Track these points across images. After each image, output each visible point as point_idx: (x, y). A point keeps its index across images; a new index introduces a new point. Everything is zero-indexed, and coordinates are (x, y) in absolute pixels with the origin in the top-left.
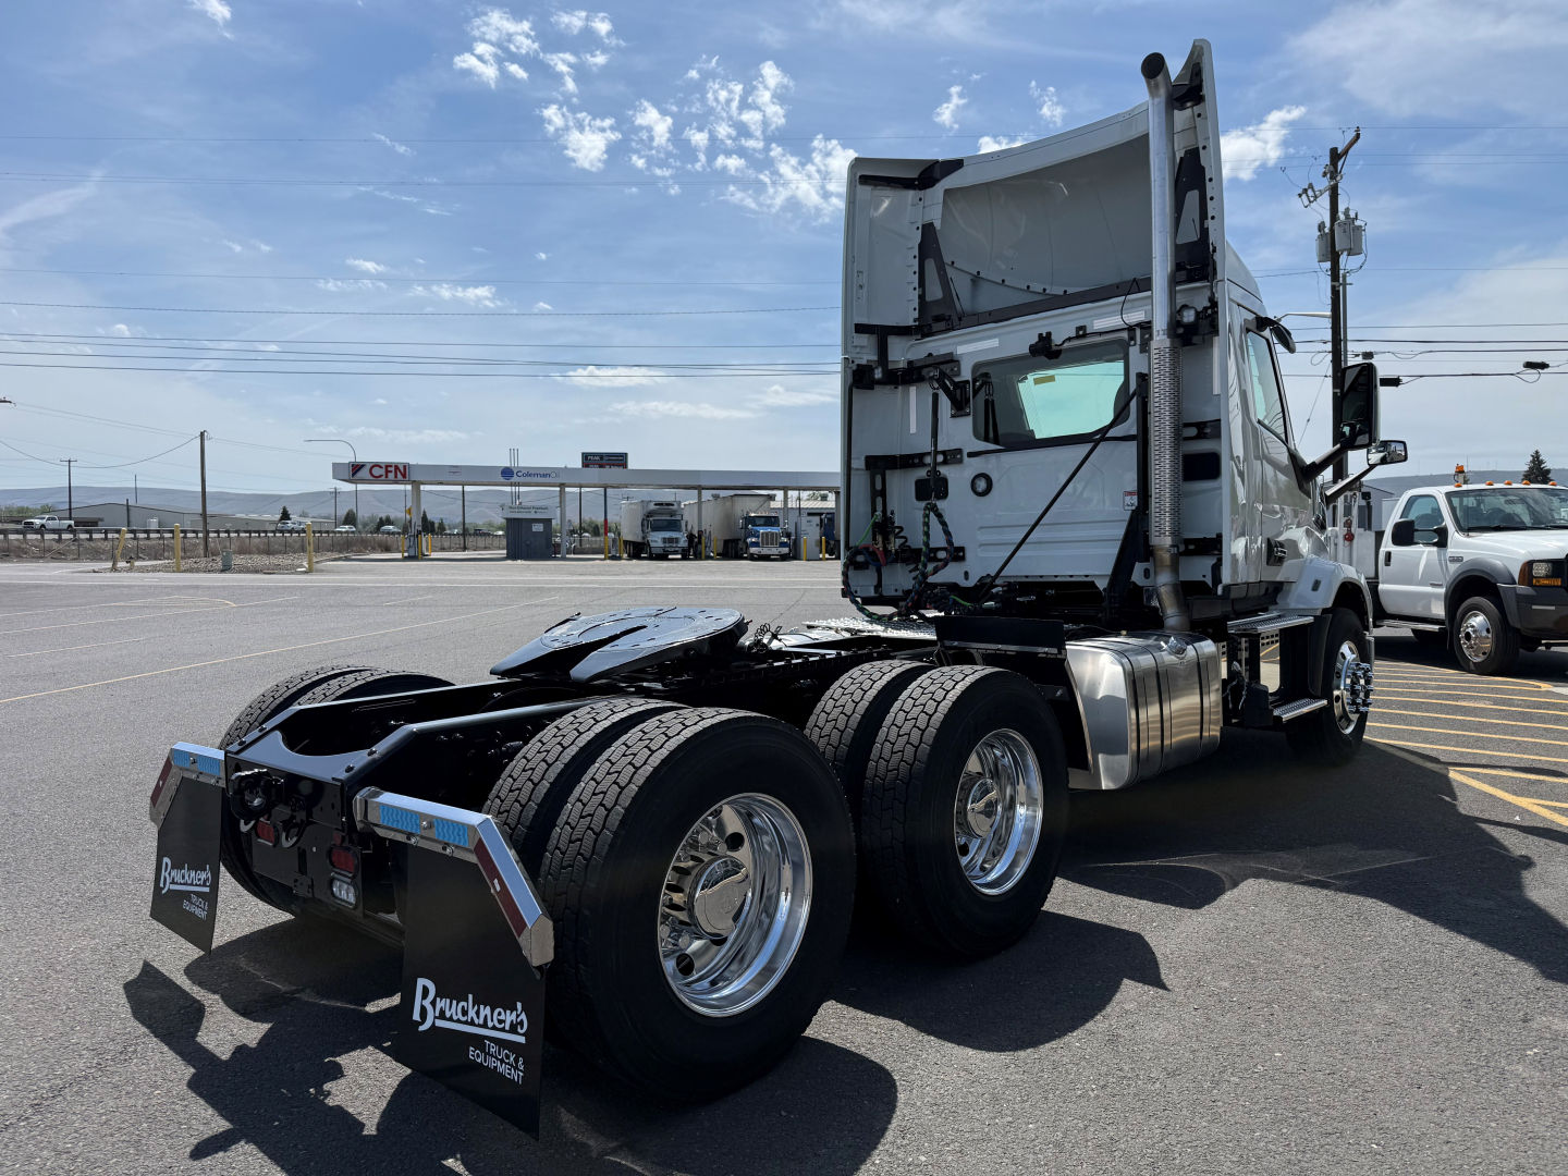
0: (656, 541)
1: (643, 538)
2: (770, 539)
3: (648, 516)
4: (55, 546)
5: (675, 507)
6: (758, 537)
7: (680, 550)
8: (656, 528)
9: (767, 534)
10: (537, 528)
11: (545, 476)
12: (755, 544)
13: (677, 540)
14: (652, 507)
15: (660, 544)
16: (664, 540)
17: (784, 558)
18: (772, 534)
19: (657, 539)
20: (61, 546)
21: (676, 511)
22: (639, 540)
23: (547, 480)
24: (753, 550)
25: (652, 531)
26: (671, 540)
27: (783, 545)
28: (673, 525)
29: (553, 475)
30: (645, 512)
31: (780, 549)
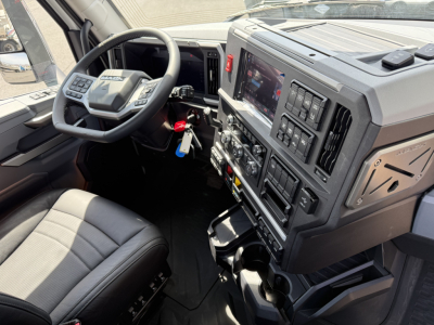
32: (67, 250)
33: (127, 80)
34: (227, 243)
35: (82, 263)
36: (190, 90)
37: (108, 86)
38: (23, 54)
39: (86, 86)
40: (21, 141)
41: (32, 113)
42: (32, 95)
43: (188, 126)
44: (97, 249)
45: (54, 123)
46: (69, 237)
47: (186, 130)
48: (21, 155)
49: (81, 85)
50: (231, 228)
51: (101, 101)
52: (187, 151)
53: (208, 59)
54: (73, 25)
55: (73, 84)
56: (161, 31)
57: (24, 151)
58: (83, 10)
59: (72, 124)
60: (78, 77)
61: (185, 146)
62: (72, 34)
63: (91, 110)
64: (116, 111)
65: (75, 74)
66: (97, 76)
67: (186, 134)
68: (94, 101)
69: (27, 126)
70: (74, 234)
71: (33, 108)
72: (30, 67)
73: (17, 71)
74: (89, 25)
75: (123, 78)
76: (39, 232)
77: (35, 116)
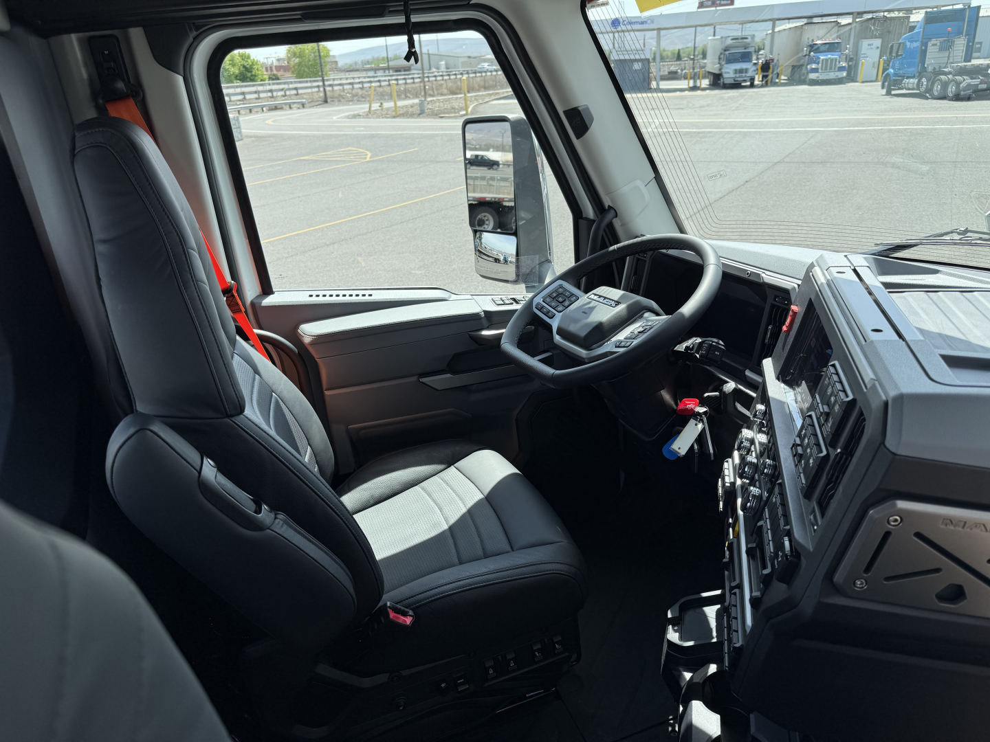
0: (728, 73)
1: (720, 70)
2: (829, 65)
3: (725, 50)
4: (360, 92)
5: (749, 40)
6: (818, 63)
7: (748, 79)
8: (730, 60)
9: (827, 60)
10: (637, 66)
11: (642, 23)
12: (815, 70)
13: (746, 70)
14: (729, 42)
15: (732, 75)
16: (736, 71)
17: (839, 81)
18: (832, 60)
19: (729, 72)
20: (364, 92)
21: (749, 44)
22: (717, 72)
23: (644, 26)
24: (813, 76)
25: (727, 63)
26: (741, 71)
27: (841, 69)
28: (746, 57)
29: (649, 22)
30: (723, 46)
31: (837, 73)
32: (446, 527)
33: (622, 307)
34: (691, 643)
35: (453, 550)
36: (717, 348)
37: (592, 309)
38: (514, 238)
39: (567, 303)
40: (456, 357)
41: (485, 322)
42: (497, 298)
43: (702, 410)
44: (482, 541)
45: (502, 341)
46: (456, 511)
47: (696, 416)
48: (449, 375)
49: (560, 299)
50: (713, 623)
51: (573, 328)
52: (683, 452)
53: (773, 306)
54: (589, 211)
55: (549, 295)
56: (706, 245)
57: (454, 373)
58: (609, 193)
59: (533, 356)
60: (561, 286)
61: (683, 443)
62: (582, 223)
63: (557, 338)
64: (588, 348)
65: (560, 282)
66: (586, 291)
67: (692, 422)
68: (565, 326)
69: (471, 337)
70: (464, 510)
71: (488, 314)
72: (514, 260)
73: (497, 260)
74: (612, 214)
75: (618, 303)
76: (423, 489)
77: (488, 328)
